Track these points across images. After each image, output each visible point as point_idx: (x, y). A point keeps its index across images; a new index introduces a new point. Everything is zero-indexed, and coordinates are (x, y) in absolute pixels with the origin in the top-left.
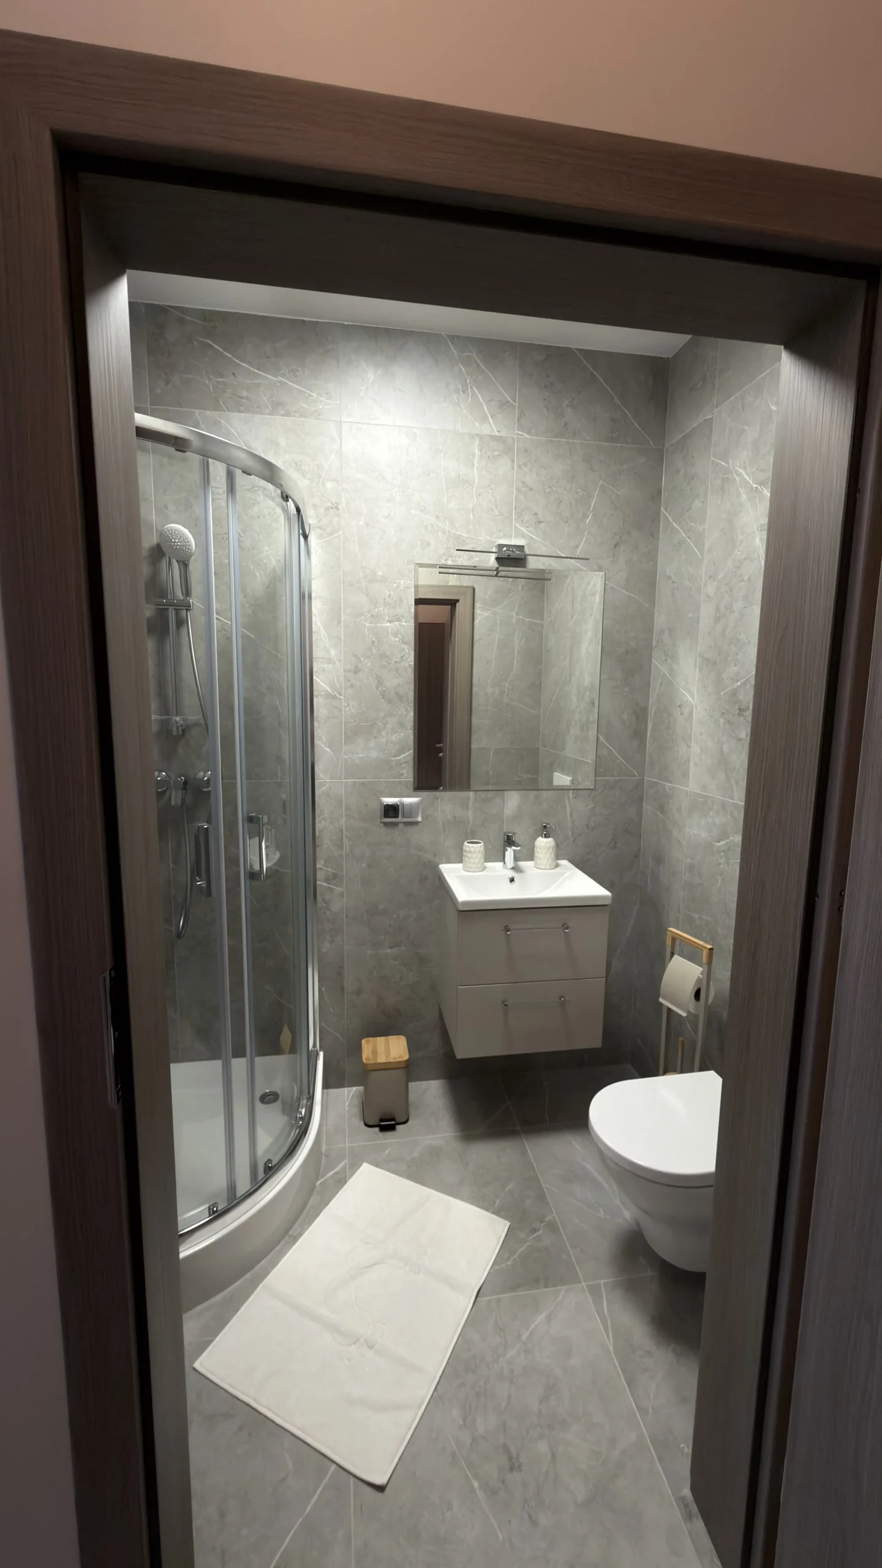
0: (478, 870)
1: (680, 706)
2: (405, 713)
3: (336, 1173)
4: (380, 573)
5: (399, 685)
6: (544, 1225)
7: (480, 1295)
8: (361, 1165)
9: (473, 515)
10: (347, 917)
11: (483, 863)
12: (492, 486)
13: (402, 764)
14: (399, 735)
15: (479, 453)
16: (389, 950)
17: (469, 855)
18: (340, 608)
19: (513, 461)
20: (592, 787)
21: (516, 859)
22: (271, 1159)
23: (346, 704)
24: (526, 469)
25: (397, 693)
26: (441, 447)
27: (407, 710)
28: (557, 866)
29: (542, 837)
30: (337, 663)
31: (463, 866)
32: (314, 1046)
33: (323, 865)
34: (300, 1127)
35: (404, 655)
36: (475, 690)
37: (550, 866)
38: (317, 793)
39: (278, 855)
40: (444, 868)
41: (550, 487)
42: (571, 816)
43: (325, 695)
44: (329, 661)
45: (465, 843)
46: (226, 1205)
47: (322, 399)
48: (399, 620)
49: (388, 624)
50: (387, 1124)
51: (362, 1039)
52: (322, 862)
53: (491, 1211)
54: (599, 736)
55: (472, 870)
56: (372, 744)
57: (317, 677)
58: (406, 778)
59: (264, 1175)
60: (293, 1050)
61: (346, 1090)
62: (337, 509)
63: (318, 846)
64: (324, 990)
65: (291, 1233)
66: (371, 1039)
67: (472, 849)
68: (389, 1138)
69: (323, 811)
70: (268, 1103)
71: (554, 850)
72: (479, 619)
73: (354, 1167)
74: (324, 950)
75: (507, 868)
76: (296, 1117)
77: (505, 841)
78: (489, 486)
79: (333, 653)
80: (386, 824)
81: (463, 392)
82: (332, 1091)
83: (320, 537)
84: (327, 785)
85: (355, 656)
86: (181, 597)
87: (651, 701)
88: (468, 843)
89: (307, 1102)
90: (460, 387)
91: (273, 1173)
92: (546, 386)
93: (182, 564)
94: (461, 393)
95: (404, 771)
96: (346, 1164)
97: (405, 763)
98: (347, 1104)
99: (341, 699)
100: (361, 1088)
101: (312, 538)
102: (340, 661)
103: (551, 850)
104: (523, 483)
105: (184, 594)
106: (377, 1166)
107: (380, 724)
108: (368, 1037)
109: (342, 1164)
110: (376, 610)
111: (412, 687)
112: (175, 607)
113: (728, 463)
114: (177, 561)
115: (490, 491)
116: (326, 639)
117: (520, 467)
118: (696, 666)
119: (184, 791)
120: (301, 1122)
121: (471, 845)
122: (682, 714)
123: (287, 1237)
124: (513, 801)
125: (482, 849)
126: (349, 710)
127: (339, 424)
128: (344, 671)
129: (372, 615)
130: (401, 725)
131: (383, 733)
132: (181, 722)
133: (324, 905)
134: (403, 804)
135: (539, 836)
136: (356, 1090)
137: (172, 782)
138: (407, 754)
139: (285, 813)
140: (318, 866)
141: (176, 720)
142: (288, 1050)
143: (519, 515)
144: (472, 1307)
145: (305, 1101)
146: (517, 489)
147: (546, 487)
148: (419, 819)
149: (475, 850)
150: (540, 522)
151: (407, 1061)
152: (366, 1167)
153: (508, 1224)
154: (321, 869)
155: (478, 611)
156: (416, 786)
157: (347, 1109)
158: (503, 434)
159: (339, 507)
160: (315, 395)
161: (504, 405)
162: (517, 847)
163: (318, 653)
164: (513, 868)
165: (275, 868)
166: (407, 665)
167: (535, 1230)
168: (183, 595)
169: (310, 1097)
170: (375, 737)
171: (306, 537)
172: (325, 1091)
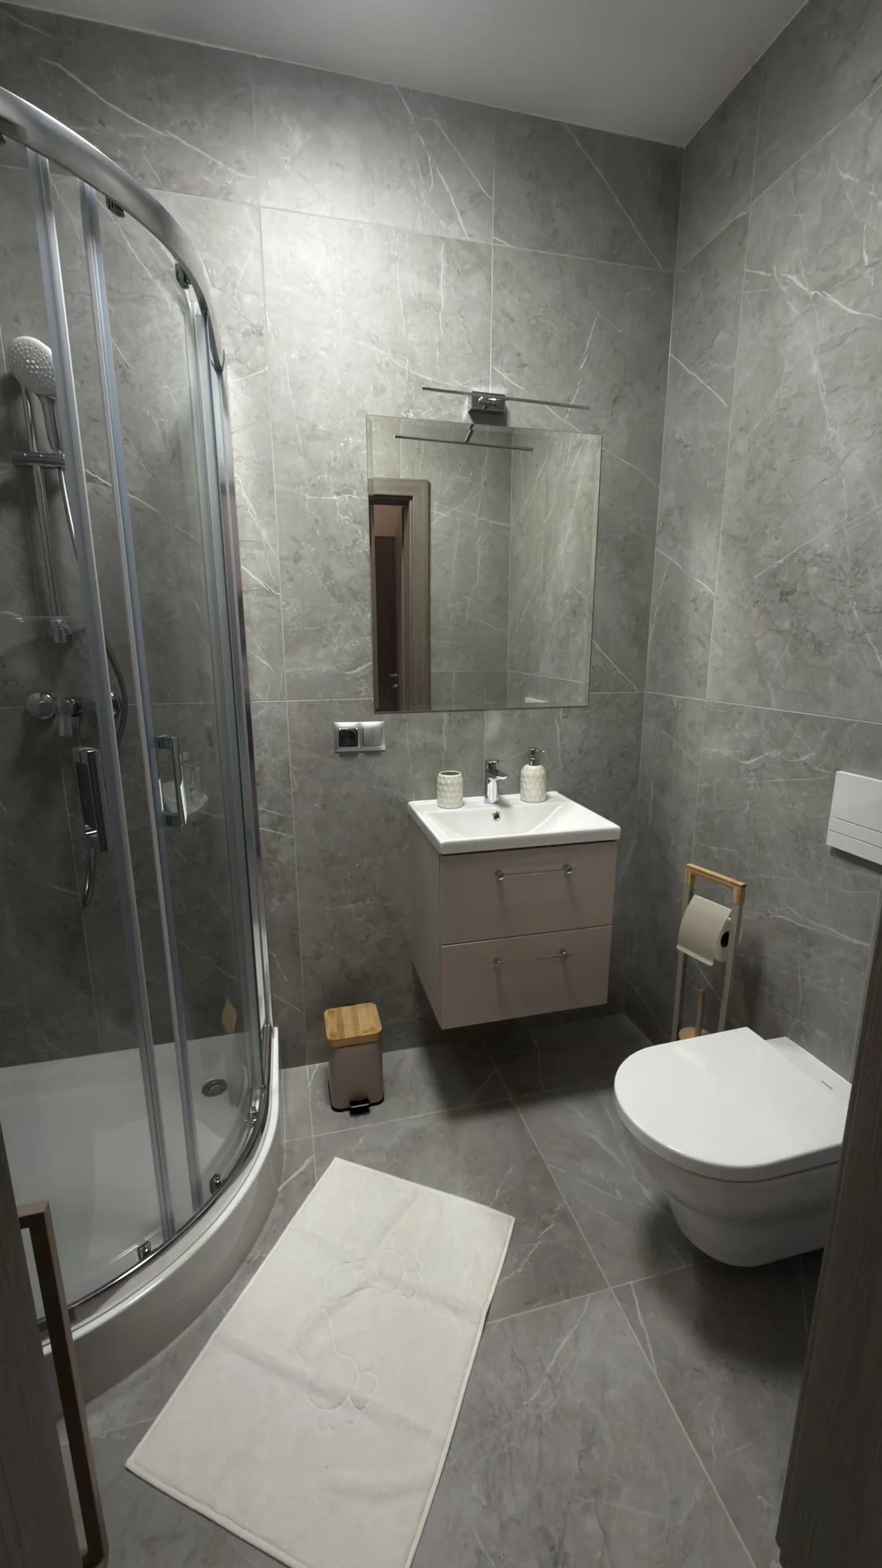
0: (455, 806)
1: (694, 600)
2: (361, 615)
3: (301, 1173)
4: (321, 427)
5: (352, 578)
6: (555, 1217)
7: (489, 1318)
8: (332, 1160)
9: (440, 351)
10: (299, 869)
11: (462, 799)
12: (463, 313)
13: (359, 680)
14: (355, 643)
15: (446, 264)
16: (351, 905)
17: (445, 788)
18: (271, 474)
19: (489, 279)
20: (586, 705)
21: (500, 792)
22: (218, 1173)
23: (285, 603)
24: (505, 292)
25: (350, 589)
26: (396, 254)
27: (363, 610)
28: (547, 798)
29: (530, 765)
30: (271, 548)
31: (438, 802)
32: (267, 1022)
33: (266, 808)
34: (254, 1125)
35: (357, 539)
36: (433, 605)
37: (540, 797)
38: (254, 717)
39: (205, 798)
40: (416, 805)
41: (536, 318)
42: (562, 740)
43: (257, 590)
44: (260, 545)
45: (440, 774)
46: (162, 1242)
47: (231, 170)
48: (349, 492)
49: (335, 497)
50: (359, 1107)
51: (324, 1011)
52: (266, 804)
53: (491, 1204)
54: (593, 641)
55: (447, 806)
56: (321, 653)
57: (245, 566)
58: (364, 697)
59: (211, 1195)
60: (239, 1028)
61: (307, 1067)
62: (261, 334)
63: (259, 784)
64: (275, 955)
65: (250, 1256)
66: (335, 1009)
67: (449, 781)
68: (364, 1123)
69: (263, 741)
70: (213, 1094)
71: (544, 780)
72: (436, 521)
73: (324, 1163)
74: (273, 909)
75: (490, 803)
76: (249, 1114)
77: (486, 770)
78: (459, 311)
79: (265, 534)
80: (342, 754)
81: (424, 175)
82: (292, 1071)
83: (239, 373)
84: (266, 707)
85: (294, 539)
86: (51, 451)
87: (653, 600)
88: (442, 774)
89: (262, 1093)
90: (419, 167)
91: (224, 1189)
92: (530, 176)
93: (45, 400)
94: (421, 177)
95: (363, 689)
96: (313, 1159)
97: (363, 677)
98: (309, 1084)
99: (279, 596)
100: (326, 1064)
101: (229, 372)
102: (274, 545)
103: (541, 779)
104: (502, 310)
105: (53, 445)
106: (351, 1160)
107: (330, 629)
108: (331, 1008)
109: (308, 1161)
110: (319, 478)
111: (368, 580)
112: (42, 465)
113: (769, 270)
114: (38, 395)
115: (461, 320)
116: (254, 516)
117: (497, 287)
118: (718, 547)
119: (77, 718)
120: (255, 1120)
121: (446, 776)
122: (696, 610)
123: (245, 1264)
124: (493, 723)
125: (460, 780)
126: (290, 610)
127: (257, 210)
128: (281, 558)
129: (314, 485)
130: (357, 630)
131: (334, 641)
132: (66, 626)
133: (270, 856)
134: (362, 729)
135: (526, 764)
136: (320, 1066)
137: (59, 705)
138: (364, 667)
139: (211, 745)
140: (260, 808)
141: (57, 623)
142: (233, 1029)
143: (498, 354)
144: (482, 1336)
145: (258, 1091)
146: (495, 319)
147: (531, 317)
148: (383, 747)
149: (451, 781)
150: (524, 366)
151: (380, 1034)
152: (337, 1163)
153: (513, 1219)
154: (264, 812)
155: (434, 511)
156: (378, 707)
157: (310, 1091)
158: (476, 240)
159: (263, 331)
160: (220, 164)
161: (476, 198)
162: (503, 776)
163: (245, 534)
164: (496, 803)
165: (205, 812)
166: (361, 552)
167: (545, 1225)
168: (52, 448)
169: (265, 1087)
170: (324, 646)
171: (219, 370)
172: (283, 1070)
